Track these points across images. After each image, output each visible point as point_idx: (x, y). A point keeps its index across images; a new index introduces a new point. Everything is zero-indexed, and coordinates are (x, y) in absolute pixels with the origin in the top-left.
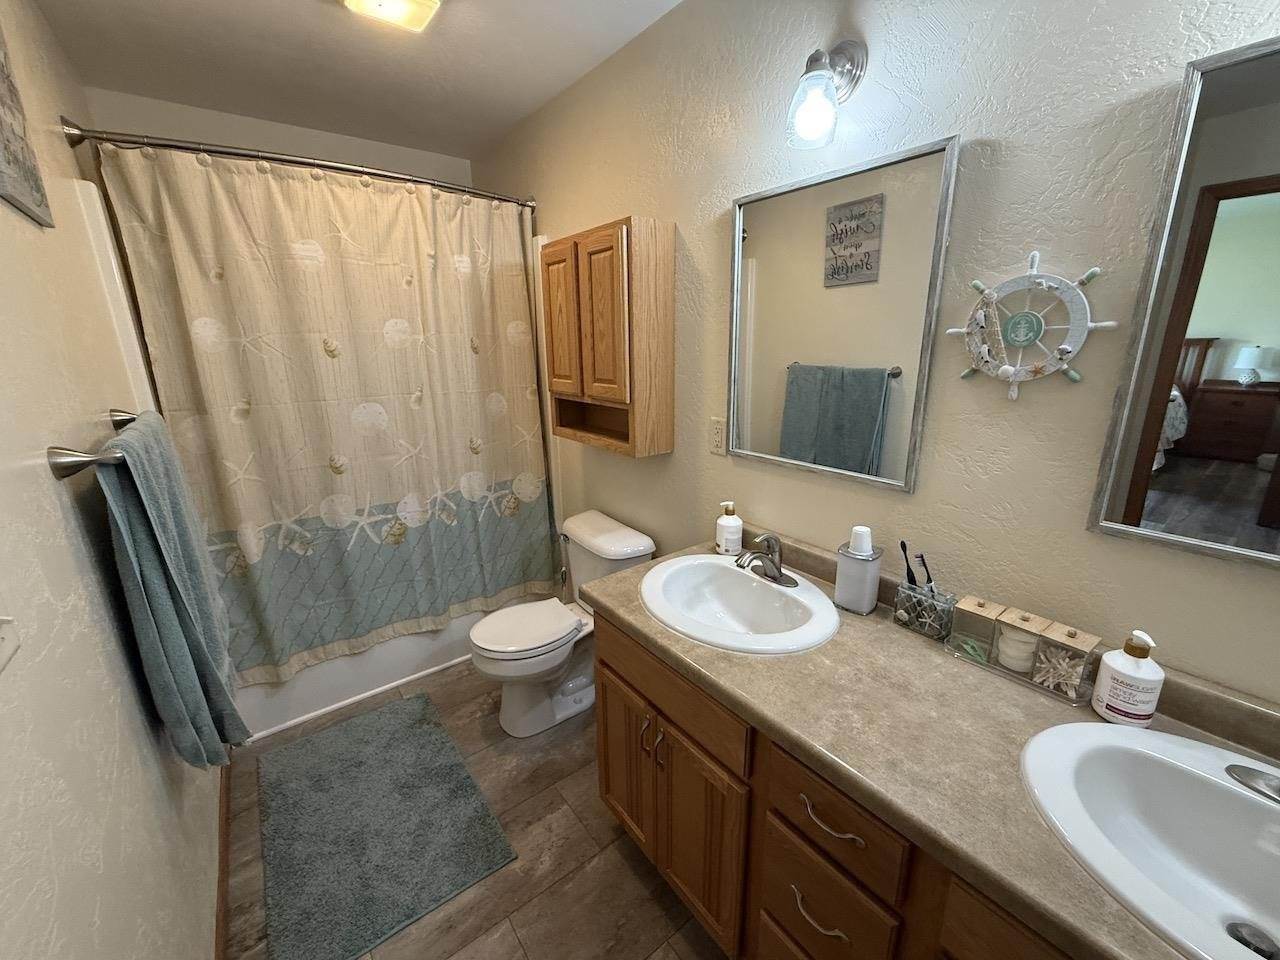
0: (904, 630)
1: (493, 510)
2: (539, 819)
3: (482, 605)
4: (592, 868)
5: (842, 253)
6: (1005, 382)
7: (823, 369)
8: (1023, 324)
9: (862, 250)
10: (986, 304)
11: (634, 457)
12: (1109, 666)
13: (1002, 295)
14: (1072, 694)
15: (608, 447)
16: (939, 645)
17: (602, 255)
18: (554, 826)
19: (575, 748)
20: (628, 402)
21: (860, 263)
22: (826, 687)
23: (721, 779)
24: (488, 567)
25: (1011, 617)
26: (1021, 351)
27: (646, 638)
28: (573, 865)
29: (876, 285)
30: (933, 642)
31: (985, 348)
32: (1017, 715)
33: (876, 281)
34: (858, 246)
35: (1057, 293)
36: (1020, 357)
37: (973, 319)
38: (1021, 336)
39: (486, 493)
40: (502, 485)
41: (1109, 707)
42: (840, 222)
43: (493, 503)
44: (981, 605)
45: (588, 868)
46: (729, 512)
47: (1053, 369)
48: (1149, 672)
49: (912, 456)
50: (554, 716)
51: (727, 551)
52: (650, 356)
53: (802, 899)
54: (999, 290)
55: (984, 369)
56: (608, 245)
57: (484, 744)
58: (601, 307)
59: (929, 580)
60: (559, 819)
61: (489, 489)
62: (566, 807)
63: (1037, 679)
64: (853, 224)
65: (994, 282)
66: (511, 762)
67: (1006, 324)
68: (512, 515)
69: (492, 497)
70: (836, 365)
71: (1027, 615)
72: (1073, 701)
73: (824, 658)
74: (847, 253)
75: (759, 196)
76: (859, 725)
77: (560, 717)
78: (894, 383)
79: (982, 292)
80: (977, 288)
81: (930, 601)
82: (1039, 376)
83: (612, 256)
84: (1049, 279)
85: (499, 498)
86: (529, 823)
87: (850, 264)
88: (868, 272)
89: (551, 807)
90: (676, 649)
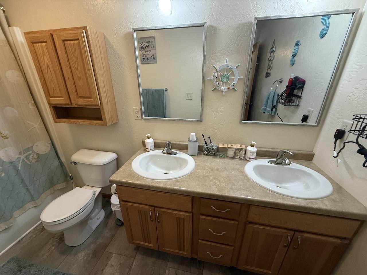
0: (207, 156)
1: (26, 162)
2: (106, 266)
3: (32, 205)
4: (135, 266)
5: (145, 53)
6: (222, 91)
7: (146, 89)
8: (225, 77)
9: (151, 53)
10: (217, 71)
11: (107, 126)
12: (249, 150)
13: (220, 69)
14: (243, 158)
15: (91, 124)
16: (216, 157)
17: (72, 42)
18: (113, 263)
19: (106, 234)
20: (100, 105)
21: (151, 57)
22: (205, 177)
23: (183, 215)
24: (31, 188)
25: (229, 146)
26: (225, 83)
27: (149, 186)
28: (127, 270)
29: (156, 64)
30: (214, 157)
31: (217, 83)
32: (238, 166)
33: (156, 63)
34: (150, 52)
35: (232, 69)
36: (225, 85)
37: (214, 75)
38: (225, 80)
39: (20, 156)
40: (28, 150)
41: (250, 158)
42: (143, 43)
43: (25, 159)
44: (223, 145)
45: (133, 267)
46: (149, 138)
47: (232, 88)
48: (254, 149)
49: (202, 112)
50: (92, 229)
51: (151, 150)
52: (105, 87)
53: (213, 231)
54: (220, 68)
55: (217, 88)
56: (76, 38)
57: (63, 257)
58: (76, 66)
59: (211, 142)
60: (114, 261)
61: (20, 153)
62: (114, 255)
63: (236, 157)
64: (147, 44)
65: (218, 65)
66: (81, 256)
67: (222, 76)
68: (37, 161)
69: (23, 157)
70: (149, 88)
71: (232, 144)
72: (243, 159)
73: (199, 170)
74: (147, 53)
75: (143, 29)
76: (219, 183)
77: (94, 228)
78: (166, 93)
79: (216, 68)
80: (214, 66)
81: (212, 147)
82: (229, 89)
83: (79, 43)
84: (230, 66)
85: (27, 156)
86: (103, 270)
87: (148, 57)
88: (154, 60)
89: (108, 258)
90: (162, 185)
